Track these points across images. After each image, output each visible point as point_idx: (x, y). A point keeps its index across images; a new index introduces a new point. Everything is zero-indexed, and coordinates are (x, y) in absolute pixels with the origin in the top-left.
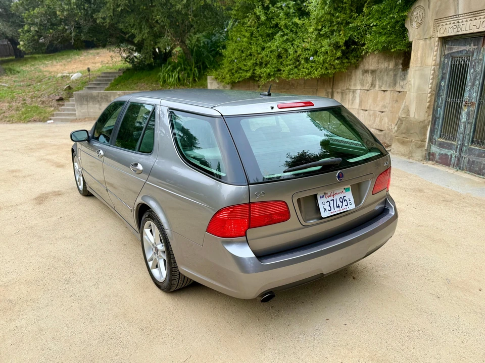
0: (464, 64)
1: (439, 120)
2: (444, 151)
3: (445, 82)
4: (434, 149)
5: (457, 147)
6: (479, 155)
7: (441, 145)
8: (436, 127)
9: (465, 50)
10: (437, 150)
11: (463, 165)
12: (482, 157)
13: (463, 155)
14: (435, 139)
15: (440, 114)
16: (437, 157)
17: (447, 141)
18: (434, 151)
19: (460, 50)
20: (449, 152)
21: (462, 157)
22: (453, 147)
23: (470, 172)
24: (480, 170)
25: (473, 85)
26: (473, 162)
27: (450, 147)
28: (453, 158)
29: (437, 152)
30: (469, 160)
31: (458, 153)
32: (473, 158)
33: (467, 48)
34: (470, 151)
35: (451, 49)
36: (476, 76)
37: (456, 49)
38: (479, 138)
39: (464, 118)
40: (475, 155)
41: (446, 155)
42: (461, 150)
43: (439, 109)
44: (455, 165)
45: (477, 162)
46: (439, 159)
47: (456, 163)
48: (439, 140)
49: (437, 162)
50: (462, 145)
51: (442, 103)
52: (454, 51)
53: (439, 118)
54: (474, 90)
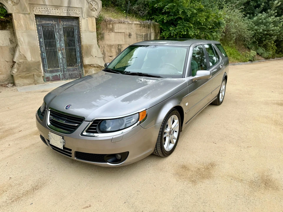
0: (51, 30)
1: (45, 59)
2: (54, 74)
3: (42, 39)
4: (48, 75)
5: (61, 70)
6: (74, 70)
7: (51, 72)
8: (45, 63)
9: (50, 23)
10: (50, 75)
11: (67, 77)
12: (75, 71)
13: (65, 73)
14: (46, 70)
15: (45, 56)
16: (51, 78)
17: (54, 69)
18: (48, 76)
19: (47, 23)
20: (58, 74)
21: (65, 74)
22: (59, 70)
23: (71, 79)
24: (76, 76)
25: (60, 40)
26: (72, 74)
27: (57, 71)
28: (61, 76)
29: (50, 76)
30: (69, 74)
31: (63, 73)
32: (70, 73)
33: (51, 22)
34: (68, 70)
35: (41, 22)
36: (61, 36)
37: (44, 22)
38: (70, 64)
39: (60, 56)
40: (71, 71)
41: (56, 75)
42: (64, 71)
43: (43, 54)
44: (63, 78)
45: (73, 73)
46: (53, 79)
47: (63, 77)
48: (49, 69)
49: (52, 81)
50: (64, 68)
51: (44, 50)
52: (43, 23)
53: (45, 58)
54: (62, 42)
